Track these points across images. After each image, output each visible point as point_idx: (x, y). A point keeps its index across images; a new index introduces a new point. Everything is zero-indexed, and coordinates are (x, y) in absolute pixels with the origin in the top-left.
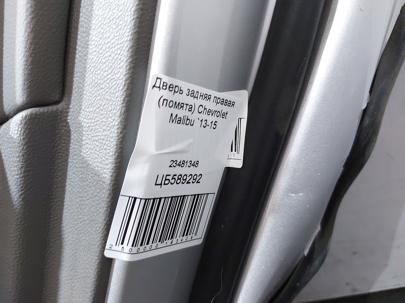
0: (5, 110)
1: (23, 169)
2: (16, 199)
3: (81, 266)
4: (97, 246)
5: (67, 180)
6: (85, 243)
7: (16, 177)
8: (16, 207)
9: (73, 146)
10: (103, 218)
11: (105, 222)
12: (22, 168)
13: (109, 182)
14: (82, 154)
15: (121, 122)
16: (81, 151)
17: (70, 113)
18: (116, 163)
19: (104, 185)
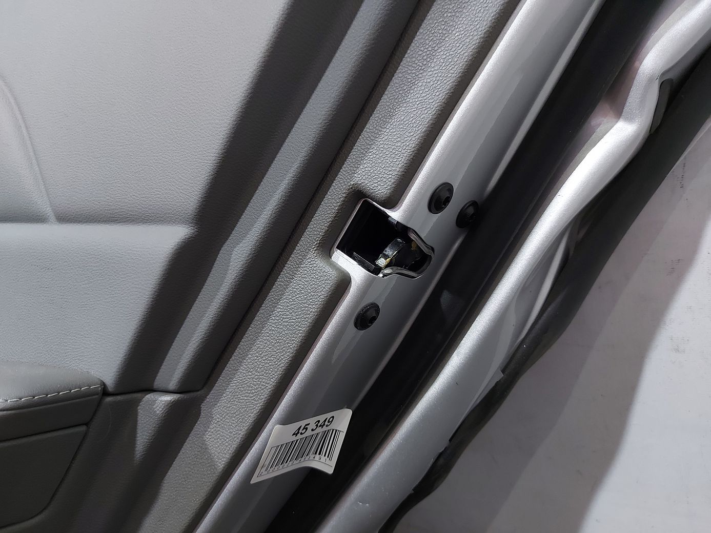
0: (155, 385)
1: (154, 437)
2: (138, 456)
3: (170, 521)
4: (192, 512)
5: (182, 449)
6: (181, 505)
7: (146, 440)
8: (135, 462)
9: (198, 427)
10: (206, 494)
11: (205, 497)
12: (153, 435)
13: (220, 471)
14: (205, 437)
15: (246, 434)
16: (204, 434)
17: (205, 402)
18: (231, 459)
19: (215, 470)
